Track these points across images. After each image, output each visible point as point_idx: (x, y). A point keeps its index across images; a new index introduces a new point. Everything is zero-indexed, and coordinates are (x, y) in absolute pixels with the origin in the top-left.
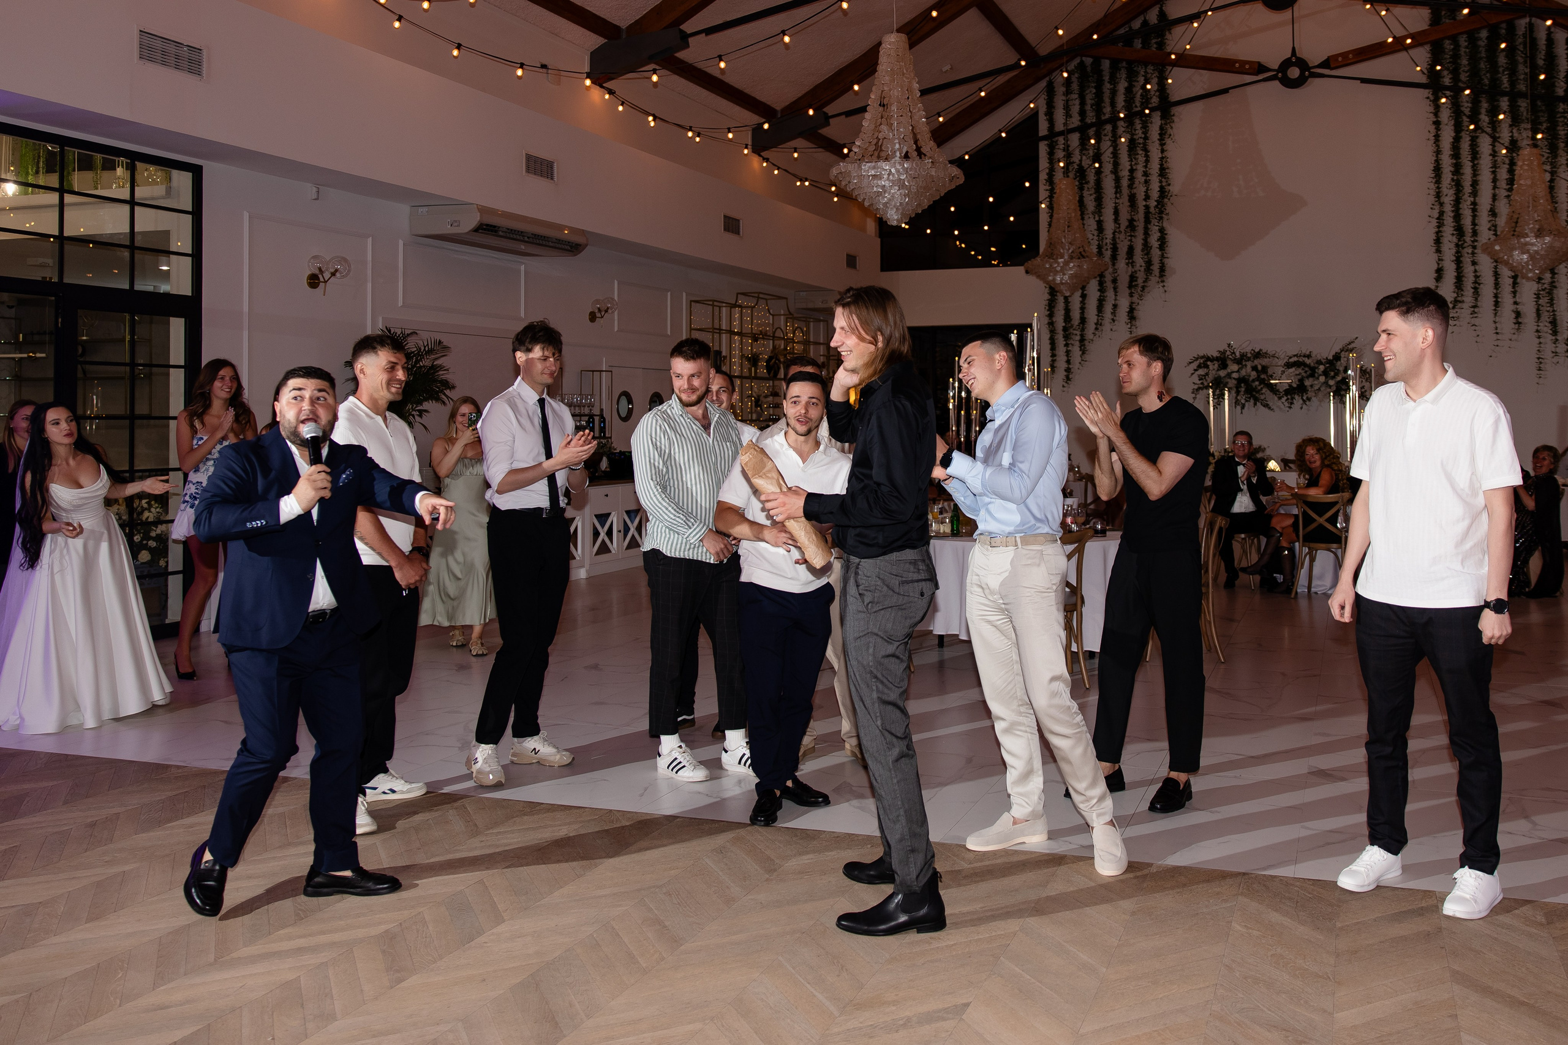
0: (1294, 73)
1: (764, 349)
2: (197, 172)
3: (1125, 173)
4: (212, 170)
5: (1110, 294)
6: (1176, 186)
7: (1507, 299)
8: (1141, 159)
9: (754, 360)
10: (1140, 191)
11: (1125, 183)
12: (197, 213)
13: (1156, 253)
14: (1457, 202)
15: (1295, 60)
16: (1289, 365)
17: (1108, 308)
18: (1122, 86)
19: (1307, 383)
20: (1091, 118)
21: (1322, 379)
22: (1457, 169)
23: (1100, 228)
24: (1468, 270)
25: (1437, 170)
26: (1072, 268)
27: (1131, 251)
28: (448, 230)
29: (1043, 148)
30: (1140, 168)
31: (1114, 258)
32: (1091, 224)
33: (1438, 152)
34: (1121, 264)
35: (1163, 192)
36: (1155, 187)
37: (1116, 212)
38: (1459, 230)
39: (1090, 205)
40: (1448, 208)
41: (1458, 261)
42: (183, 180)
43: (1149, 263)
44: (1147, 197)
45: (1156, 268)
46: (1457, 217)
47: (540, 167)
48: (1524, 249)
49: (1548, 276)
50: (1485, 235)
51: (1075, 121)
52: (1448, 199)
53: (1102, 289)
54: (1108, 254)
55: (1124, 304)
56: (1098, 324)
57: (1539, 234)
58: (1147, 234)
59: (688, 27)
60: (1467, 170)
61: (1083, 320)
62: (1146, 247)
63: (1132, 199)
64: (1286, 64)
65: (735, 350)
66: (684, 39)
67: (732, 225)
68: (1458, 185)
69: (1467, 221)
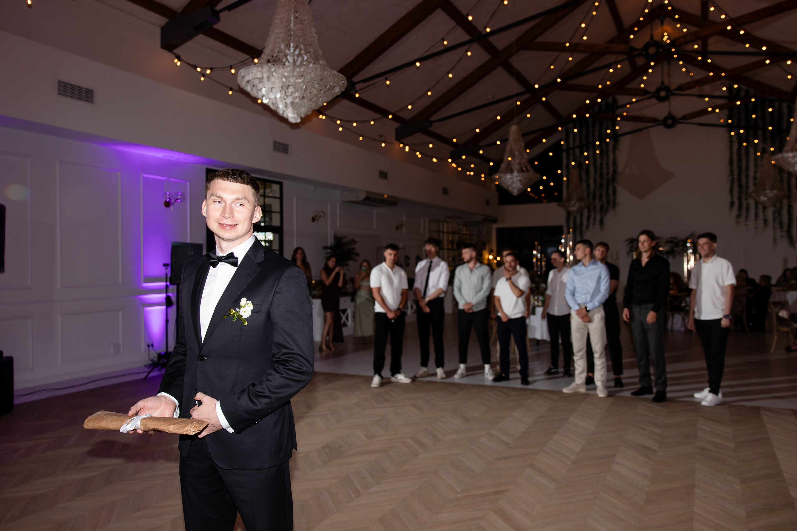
0: (670, 122)
1: (456, 238)
2: (281, 184)
3: (598, 164)
4: (286, 183)
5: (593, 214)
6: (620, 168)
7: (761, 214)
8: (605, 158)
9: (452, 242)
10: (605, 171)
11: (598, 168)
12: (281, 198)
13: (611, 197)
14: (739, 174)
15: (670, 116)
16: (667, 242)
17: (592, 219)
18: (597, 128)
19: (675, 249)
20: (584, 142)
21: (681, 248)
22: (740, 160)
23: (588, 186)
24: (744, 202)
25: (731, 161)
26: (577, 205)
27: (601, 196)
28: (354, 199)
29: (564, 155)
30: (605, 162)
31: (594, 199)
32: (584, 185)
33: (731, 153)
34: (597, 201)
35: (615, 172)
36: (611, 169)
37: (595, 180)
38: (740, 186)
39: (584, 177)
40: (736, 177)
41: (740, 199)
42: (276, 187)
43: (608, 201)
44: (608, 174)
45: (611, 202)
46: (740, 180)
47: (383, 175)
48: (765, 195)
49: (778, 204)
50: (751, 188)
51: (578, 143)
52: (736, 172)
53: (589, 211)
54: (591, 197)
55: (598, 218)
56: (588, 226)
57: (773, 188)
58: (608, 189)
59: (433, 118)
60: (744, 161)
61: (581, 224)
62: (608, 194)
63: (602, 175)
64: (666, 119)
65: (446, 239)
66: (431, 123)
67: (445, 191)
68: (740, 167)
69: (744, 182)
